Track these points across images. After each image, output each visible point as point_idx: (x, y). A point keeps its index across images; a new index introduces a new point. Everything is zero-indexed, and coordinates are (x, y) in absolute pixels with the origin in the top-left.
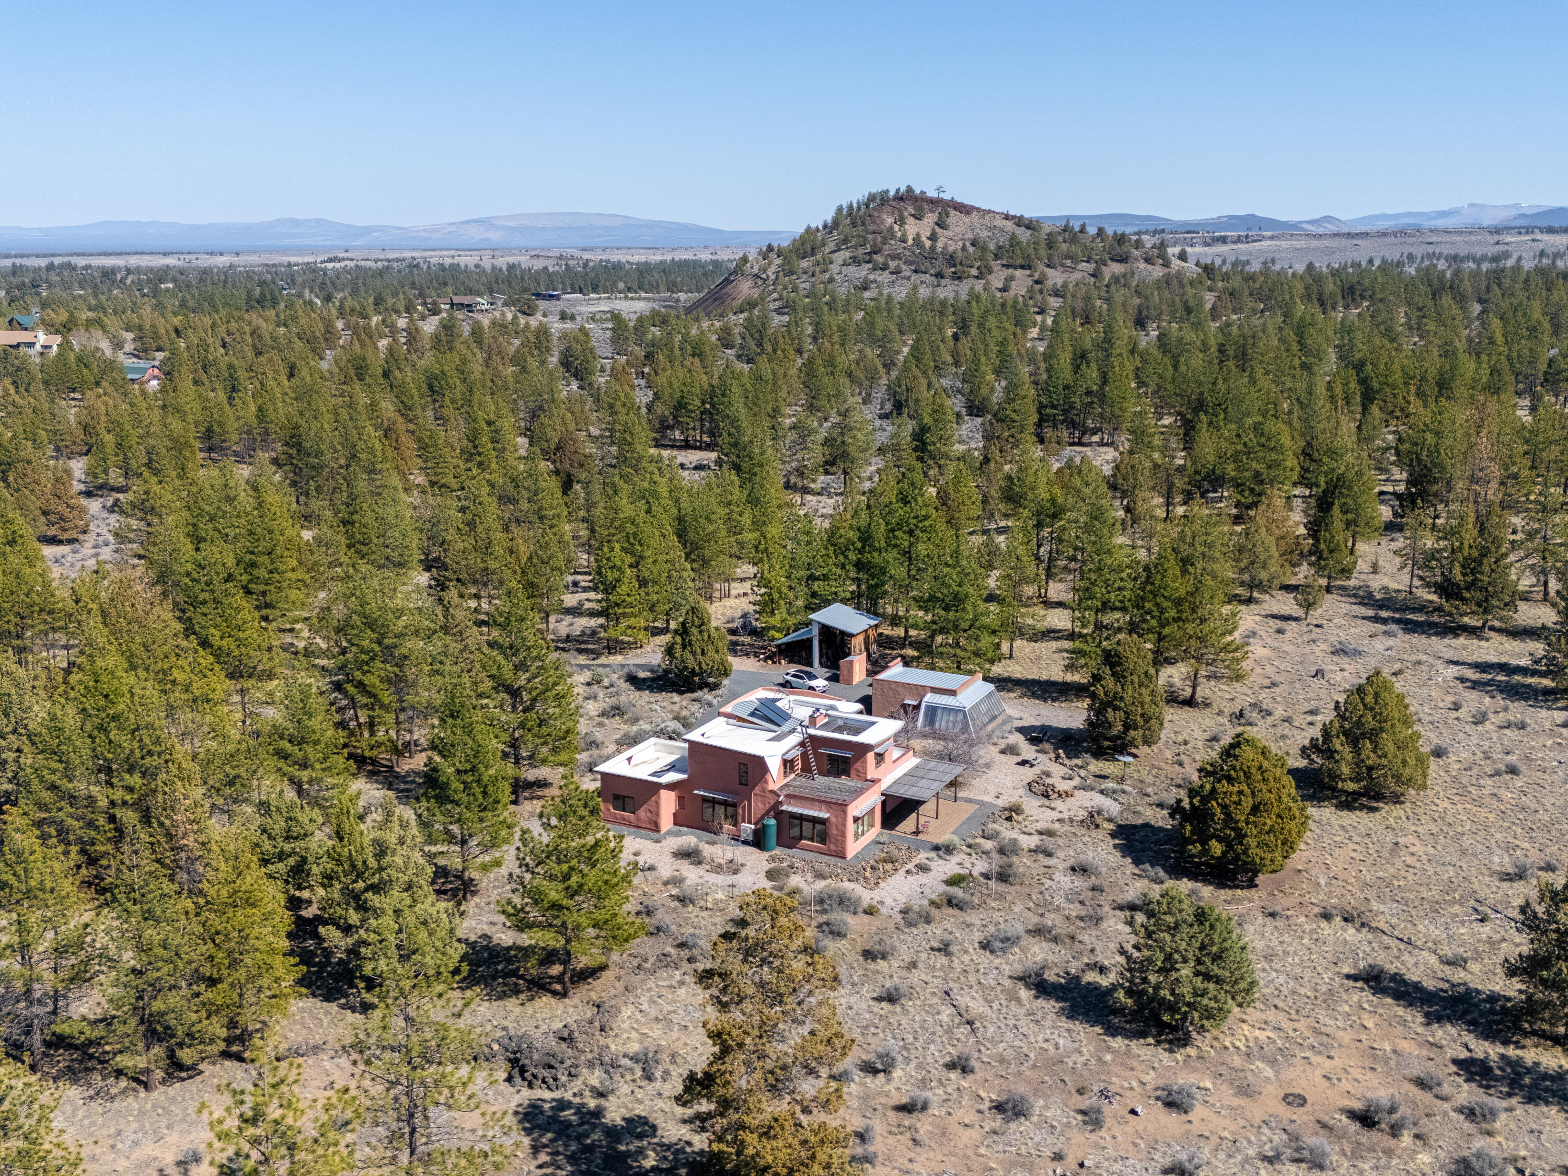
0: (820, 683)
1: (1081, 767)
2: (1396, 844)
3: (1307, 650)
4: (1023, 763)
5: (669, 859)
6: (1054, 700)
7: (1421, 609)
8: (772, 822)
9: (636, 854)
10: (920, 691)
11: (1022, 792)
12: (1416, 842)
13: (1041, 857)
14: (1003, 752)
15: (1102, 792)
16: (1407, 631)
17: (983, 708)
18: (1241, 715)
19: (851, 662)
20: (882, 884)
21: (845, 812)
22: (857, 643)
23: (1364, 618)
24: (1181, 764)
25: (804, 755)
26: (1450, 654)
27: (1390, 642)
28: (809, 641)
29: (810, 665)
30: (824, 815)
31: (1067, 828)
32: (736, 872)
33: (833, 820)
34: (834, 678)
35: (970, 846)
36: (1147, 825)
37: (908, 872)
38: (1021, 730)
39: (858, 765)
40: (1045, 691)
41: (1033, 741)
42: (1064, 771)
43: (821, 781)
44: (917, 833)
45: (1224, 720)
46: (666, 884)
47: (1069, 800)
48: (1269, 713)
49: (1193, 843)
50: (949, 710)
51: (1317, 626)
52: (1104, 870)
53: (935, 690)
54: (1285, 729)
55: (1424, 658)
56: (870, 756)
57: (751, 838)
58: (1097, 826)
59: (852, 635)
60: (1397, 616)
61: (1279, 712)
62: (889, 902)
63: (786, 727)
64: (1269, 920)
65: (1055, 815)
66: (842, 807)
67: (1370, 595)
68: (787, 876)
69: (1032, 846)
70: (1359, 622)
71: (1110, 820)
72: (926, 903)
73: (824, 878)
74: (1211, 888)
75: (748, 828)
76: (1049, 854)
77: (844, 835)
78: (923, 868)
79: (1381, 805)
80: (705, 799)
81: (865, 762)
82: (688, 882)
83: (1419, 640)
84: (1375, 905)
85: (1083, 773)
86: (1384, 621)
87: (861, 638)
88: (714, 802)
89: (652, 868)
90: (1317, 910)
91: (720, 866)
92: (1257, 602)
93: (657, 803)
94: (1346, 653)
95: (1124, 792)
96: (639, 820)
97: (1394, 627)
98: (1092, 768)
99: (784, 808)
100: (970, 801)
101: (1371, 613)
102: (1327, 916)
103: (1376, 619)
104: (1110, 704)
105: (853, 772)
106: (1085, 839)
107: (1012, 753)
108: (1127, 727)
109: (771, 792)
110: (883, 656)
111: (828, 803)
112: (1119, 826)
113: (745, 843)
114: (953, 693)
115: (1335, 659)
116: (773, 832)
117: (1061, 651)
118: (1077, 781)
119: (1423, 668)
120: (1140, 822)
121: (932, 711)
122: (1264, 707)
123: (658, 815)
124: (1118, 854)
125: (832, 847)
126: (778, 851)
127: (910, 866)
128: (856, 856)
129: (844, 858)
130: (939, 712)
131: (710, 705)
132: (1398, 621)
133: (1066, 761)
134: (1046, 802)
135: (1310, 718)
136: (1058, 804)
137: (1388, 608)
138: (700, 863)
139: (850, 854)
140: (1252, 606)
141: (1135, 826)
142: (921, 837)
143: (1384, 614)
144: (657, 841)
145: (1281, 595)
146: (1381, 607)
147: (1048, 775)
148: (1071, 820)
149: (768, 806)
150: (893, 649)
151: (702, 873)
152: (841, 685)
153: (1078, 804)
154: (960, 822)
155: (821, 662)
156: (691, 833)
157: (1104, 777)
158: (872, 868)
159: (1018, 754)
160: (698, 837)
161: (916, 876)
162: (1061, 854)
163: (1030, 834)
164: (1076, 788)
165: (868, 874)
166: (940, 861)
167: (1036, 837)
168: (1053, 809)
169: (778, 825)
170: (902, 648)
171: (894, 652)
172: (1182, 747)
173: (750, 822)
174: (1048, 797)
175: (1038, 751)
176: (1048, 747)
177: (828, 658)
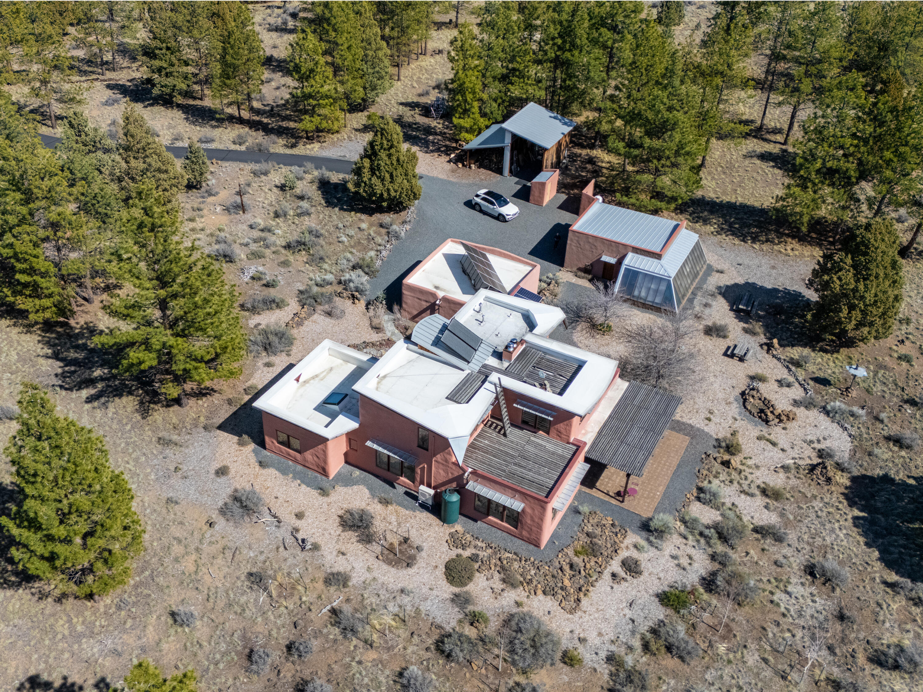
0: (510, 210)
1: (798, 364)
4: (731, 353)
5: (334, 527)
6: (755, 240)
8: (455, 496)
9: (299, 516)
11: (735, 409)
14: (709, 331)
15: (827, 412)
17: (689, 270)
19: (543, 185)
20: (585, 602)
21: (544, 507)
22: (549, 158)
24: (906, 358)
25: (496, 407)
28: (501, 150)
29: (500, 171)
31: (793, 482)
32: (410, 562)
33: (528, 510)
34: (524, 197)
35: (684, 522)
36: (886, 479)
37: (614, 575)
38: (724, 292)
39: (562, 429)
40: (744, 225)
41: (740, 312)
42: (780, 370)
44: (620, 495)
46: (328, 582)
47: (789, 425)
50: (652, 278)
52: (846, 572)
53: (637, 250)
56: (576, 420)
57: (430, 502)
58: (829, 480)
62: (593, 639)
63: (476, 363)
65: (778, 457)
68: (470, 578)
69: (757, 521)
71: (842, 469)
72: (637, 644)
73: (513, 586)
75: (426, 491)
76: (779, 539)
77: (540, 528)
78: (632, 568)
80: (379, 452)
81: (569, 425)
82: (355, 581)
85: (800, 374)
88: (388, 455)
89: (315, 547)
91: (391, 549)
93: (325, 452)
95: (853, 415)
96: (305, 460)
98: (811, 368)
99: (470, 486)
100: (683, 428)
105: (553, 431)
106: (817, 504)
107: (718, 336)
110: (573, 157)
112: (854, 479)
113: (423, 506)
114: (658, 256)
116: (455, 509)
118: (797, 393)
120: (878, 472)
121: (632, 277)
123: (325, 461)
124: (862, 540)
125: (524, 533)
126: (460, 526)
127: (615, 566)
128: (551, 541)
129: (537, 545)
130: (640, 278)
133: (778, 351)
134: (765, 430)
136: (779, 435)
138: (369, 541)
139: (545, 541)
141: (871, 479)
142: (629, 504)
144: (324, 492)
147: (761, 379)
148: (798, 467)
149: (450, 476)
150: (583, 147)
151: (372, 561)
152: (530, 205)
153: (801, 433)
154: (670, 473)
155: (511, 171)
156: (363, 482)
157: (824, 382)
158: (571, 566)
159: (725, 337)
160: (371, 489)
161: (624, 584)
162: (792, 536)
163: (752, 495)
164: (796, 403)
165: (567, 582)
166: (652, 552)
167: (760, 501)
168: (774, 444)
169: (462, 501)
170: (592, 147)
171: (584, 152)
172: (904, 327)
173: (429, 486)
174: (767, 422)
175: (746, 331)
176: (758, 327)
177: (518, 165)
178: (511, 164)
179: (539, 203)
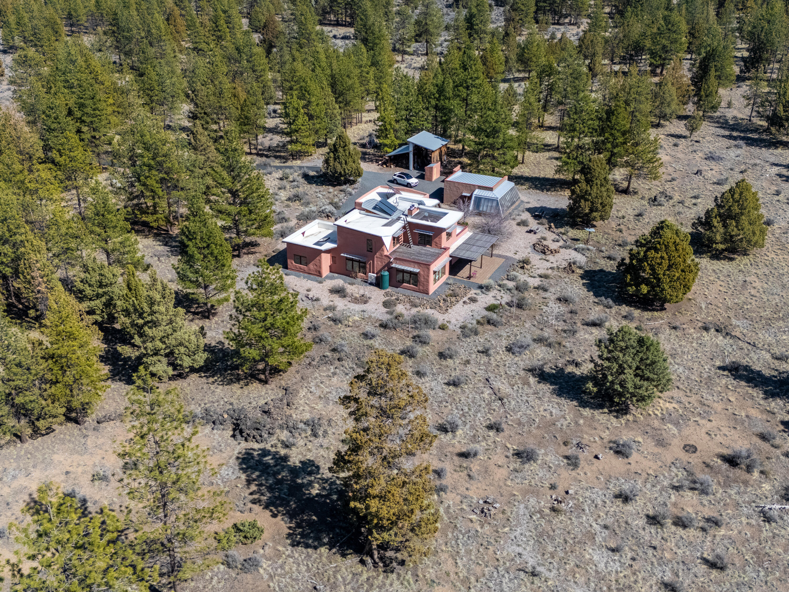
0: (413, 181)
1: (564, 234)
2: (745, 281)
3: (691, 157)
4: (530, 231)
5: (327, 293)
6: (548, 190)
7: (756, 130)
8: (387, 273)
9: (308, 290)
10: (472, 188)
11: (529, 250)
12: (756, 280)
13: (541, 292)
14: (519, 224)
15: (576, 249)
16: (748, 144)
17: (508, 198)
18: (655, 199)
19: (432, 168)
20: (450, 311)
21: (429, 269)
22: (435, 156)
23: (723, 136)
24: (621, 231)
25: (405, 234)
26: (773, 159)
27: (739, 152)
28: (408, 154)
29: (408, 168)
30: (417, 270)
31: (555, 273)
32: (366, 302)
33: (422, 273)
34: (422, 177)
35: (500, 286)
36: (602, 271)
37: (464, 302)
38: (529, 210)
39: (437, 240)
40: (542, 185)
41: (536, 217)
42: (554, 236)
43: (415, 248)
44: (469, 277)
45: (645, 203)
46: (325, 309)
47: (556, 254)
48: (671, 198)
49: (631, 286)
50: (489, 200)
51: (697, 142)
52: (577, 300)
53: (480, 187)
54: (679, 208)
55: (758, 161)
56: (444, 235)
57: (374, 281)
58: (573, 272)
59: (433, 151)
60: (742, 135)
61: (677, 197)
62: (453, 321)
63: (395, 216)
64: (673, 331)
65: (549, 265)
66: (427, 266)
67: (726, 122)
68: (395, 305)
69: (536, 285)
70: (721, 139)
71: (580, 268)
72: (475, 322)
73: (416, 306)
74: (639, 311)
75: (372, 276)
76: (545, 290)
77: (428, 281)
78: (473, 300)
79: (736, 256)
80: (347, 259)
81: (441, 238)
82: (338, 309)
83: (755, 150)
84: (734, 321)
85: (565, 237)
86: (735, 138)
87: (437, 153)
88: (352, 260)
89: (317, 300)
90: (700, 324)
91: (356, 298)
92: (662, 126)
93: (320, 261)
94: (713, 159)
95: (588, 249)
96: (310, 270)
97: (741, 143)
98: (570, 234)
99: (393, 265)
100: (499, 256)
101: (727, 133)
102: (706, 329)
103: (730, 137)
104: (583, 197)
105: (433, 244)
106: (566, 280)
107: (524, 225)
108: (592, 210)
109: (386, 256)
110: (450, 162)
111: (419, 264)
112: (586, 271)
113: (371, 284)
114: (491, 189)
115: (708, 162)
116: (387, 279)
117: (551, 158)
118: (561, 243)
119: (758, 168)
120: (598, 268)
121: (479, 200)
122: (669, 194)
123: (320, 267)
124: (586, 290)
125: (421, 288)
126: (390, 290)
127: (465, 299)
128: (435, 293)
129: (428, 294)
130: (483, 200)
131: (350, 194)
132: (743, 138)
133: (555, 230)
134: (544, 257)
135: (694, 201)
136: (550, 258)
137: (737, 130)
138: (345, 296)
139: (431, 292)
140: (660, 129)
141: (595, 271)
142: (472, 280)
143: (735, 134)
144: (320, 282)
145: (675, 121)
146: (733, 130)
147: (545, 239)
148: (558, 268)
149: (384, 264)
150: (455, 157)
151: (346, 303)
152: (425, 182)
153: (562, 257)
154: (494, 270)
155: (414, 167)
156: (340, 278)
157: (577, 240)
158: (444, 300)
159: (527, 226)
160: (344, 280)
161: (469, 305)
162: (552, 290)
163: (534, 277)
164: (561, 247)
165: (441, 304)
166: (483, 296)
167: (538, 279)
168: (548, 261)
169: (390, 275)
170: (460, 157)
171: (456, 160)
172: (621, 220)
173: (373, 273)
174: (544, 253)
175: (538, 224)
176: (544, 221)
177: (418, 165)
178: (414, 163)
179: (430, 179)
